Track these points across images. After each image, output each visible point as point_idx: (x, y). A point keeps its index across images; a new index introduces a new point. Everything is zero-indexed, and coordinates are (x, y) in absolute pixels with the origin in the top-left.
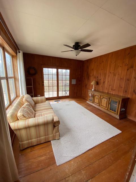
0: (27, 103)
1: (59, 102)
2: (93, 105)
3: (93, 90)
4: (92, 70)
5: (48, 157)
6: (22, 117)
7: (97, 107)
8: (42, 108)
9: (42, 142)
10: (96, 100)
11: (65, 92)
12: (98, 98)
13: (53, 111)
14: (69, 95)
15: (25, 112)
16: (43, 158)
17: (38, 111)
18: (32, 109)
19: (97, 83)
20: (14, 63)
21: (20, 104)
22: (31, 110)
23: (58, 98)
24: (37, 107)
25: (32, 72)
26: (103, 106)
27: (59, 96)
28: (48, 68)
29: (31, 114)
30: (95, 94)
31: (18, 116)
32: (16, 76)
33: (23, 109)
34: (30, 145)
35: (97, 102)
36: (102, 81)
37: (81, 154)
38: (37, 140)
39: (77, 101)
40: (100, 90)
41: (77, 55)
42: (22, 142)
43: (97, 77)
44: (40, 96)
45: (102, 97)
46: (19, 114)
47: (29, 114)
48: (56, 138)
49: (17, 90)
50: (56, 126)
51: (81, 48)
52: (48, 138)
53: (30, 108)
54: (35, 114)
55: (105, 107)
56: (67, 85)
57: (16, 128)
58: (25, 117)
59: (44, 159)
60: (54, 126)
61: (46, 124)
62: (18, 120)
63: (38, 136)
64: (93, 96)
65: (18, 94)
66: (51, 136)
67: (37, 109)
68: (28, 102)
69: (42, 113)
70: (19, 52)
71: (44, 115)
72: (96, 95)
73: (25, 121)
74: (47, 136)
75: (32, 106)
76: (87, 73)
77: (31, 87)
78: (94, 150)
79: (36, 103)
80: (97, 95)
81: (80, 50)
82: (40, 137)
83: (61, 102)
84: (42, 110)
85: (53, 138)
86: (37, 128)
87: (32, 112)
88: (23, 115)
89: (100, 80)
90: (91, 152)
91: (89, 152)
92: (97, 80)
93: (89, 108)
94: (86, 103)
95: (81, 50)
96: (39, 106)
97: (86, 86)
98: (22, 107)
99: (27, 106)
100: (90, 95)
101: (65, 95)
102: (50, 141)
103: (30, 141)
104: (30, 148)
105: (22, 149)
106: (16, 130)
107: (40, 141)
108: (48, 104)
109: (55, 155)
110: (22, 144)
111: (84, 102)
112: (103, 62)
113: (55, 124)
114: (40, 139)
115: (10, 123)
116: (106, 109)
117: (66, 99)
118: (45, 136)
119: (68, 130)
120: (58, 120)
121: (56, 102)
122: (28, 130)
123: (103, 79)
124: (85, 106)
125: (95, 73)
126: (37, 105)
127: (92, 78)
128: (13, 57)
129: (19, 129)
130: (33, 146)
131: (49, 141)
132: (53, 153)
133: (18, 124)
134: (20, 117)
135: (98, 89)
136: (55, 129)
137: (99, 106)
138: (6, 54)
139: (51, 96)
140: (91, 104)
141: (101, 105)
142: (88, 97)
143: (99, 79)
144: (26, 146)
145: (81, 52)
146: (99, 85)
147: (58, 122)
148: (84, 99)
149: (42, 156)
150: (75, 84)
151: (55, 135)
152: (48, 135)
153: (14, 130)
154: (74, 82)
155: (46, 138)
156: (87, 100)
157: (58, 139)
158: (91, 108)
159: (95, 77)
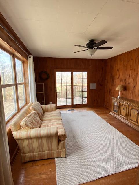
0: (33, 111)
1: (74, 112)
2: (119, 118)
3: (119, 97)
4: (117, 70)
5: (49, 176)
6: (25, 126)
7: (124, 121)
8: (50, 118)
9: (46, 157)
10: (122, 111)
11: (81, 99)
12: (125, 109)
13: (61, 122)
14: (86, 103)
15: (29, 121)
16: (43, 176)
17: (45, 121)
18: (38, 118)
19: (125, 88)
20: (25, 69)
21: (27, 112)
22: (36, 119)
23: (73, 107)
24: (45, 116)
25: (44, 76)
26: (133, 121)
27: (74, 104)
28: (61, 71)
29: (37, 124)
30: (121, 103)
31: (21, 124)
32: (26, 82)
33: (28, 117)
34: (33, 159)
35: (125, 115)
36: (131, 85)
37: (89, 181)
38: (40, 154)
39: (98, 111)
40: (129, 98)
41: (91, 55)
42: (24, 154)
43: (125, 80)
44: (51, 103)
45: (131, 108)
46: (22, 123)
47: (33, 123)
48: (62, 155)
49: (27, 96)
50: (61, 140)
51: (96, 46)
52: (52, 154)
53: (36, 117)
54: (41, 124)
55: (134, 121)
56: (84, 90)
57: (18, 137)
58: (27, 126)
59: (44, 178)
60: (60, 141)
61: (49, 137)
62: (21, 129)
63: (41, 150)
64: (119, 106)
65: (28, 101)
66: (55, 151)
67: (44, 119)
68: (35, 109)
69: (49, 124)
70: (30, 57)
71: (50, 126)
72: (122, 105)
73: (28, 131)
74: (51, 152)
75: (39, 115)
76: (111, 74)
77: (42, 93)
78: (108, 180)
79: (45, 111)
80: (124, 104)
81: (95, 48)
82: (43, 151)
83: (76, 111)
84: (50, 120)
85: (58, 155)
86: (40, 140)
87: (38, 121)
88: (26, 124)
89: (129, 83)
90: (104, 181)
91: (101, 181)
92: (124, 84)
93: (113, 122)
94: (109, 115)
95: (97, 49)
96: (48, 115)
97: (110, 92)
98: (28, 115)
99: (33, 115)
100: (116, 104)
101: (82, 103)
102: (55, 158)
103: (32, 154)
104: (32, 162)
105: (23, 161)
106: (18, 140)
107: (43, 156)
108: (58, 113)
109: (57, 176)
110: (24, 157)
111: (106, 113)
112: (132, 59)
113: (60, 138)
114: (43, 154)
115: (13, 131)
116: (137, 125)
117: (83, 108)
118: (49, 151)
119: (77, 148)
120: (64, 133)
121: (70, 112)
122: (30, 141)
123: (132, 82)
124: (107, 119)
125: (121, 75)
126: (46, 114)
127: (117, 81)
128: (24, 62)
129: (21, 139)
130: (35, 161)
131: (53, 157)
132: (56, 173)
133: (20, 134)
134: (23, 126)
135: (126, 96)
136: (60, 144)
137: (127, 120)
138: (16, 59)
139: (64, 104)
140: (116, 116)
141: (130, 119)
142: (113, 107)
143: (127, 83)
144: (28, 160)
145: (97, 50)
146: (128, 91)
147: (64, 136)
148: (107, 109)
149: (43, 174)
150: (95, 89)
151: (61, 152)
152: (52, 150)
153: (16, 139)
154: (93, 86)
155: (49, 153)
156: (111, 111)
157: (64, 157)
158: (115, 122)
159: (122, 80)
